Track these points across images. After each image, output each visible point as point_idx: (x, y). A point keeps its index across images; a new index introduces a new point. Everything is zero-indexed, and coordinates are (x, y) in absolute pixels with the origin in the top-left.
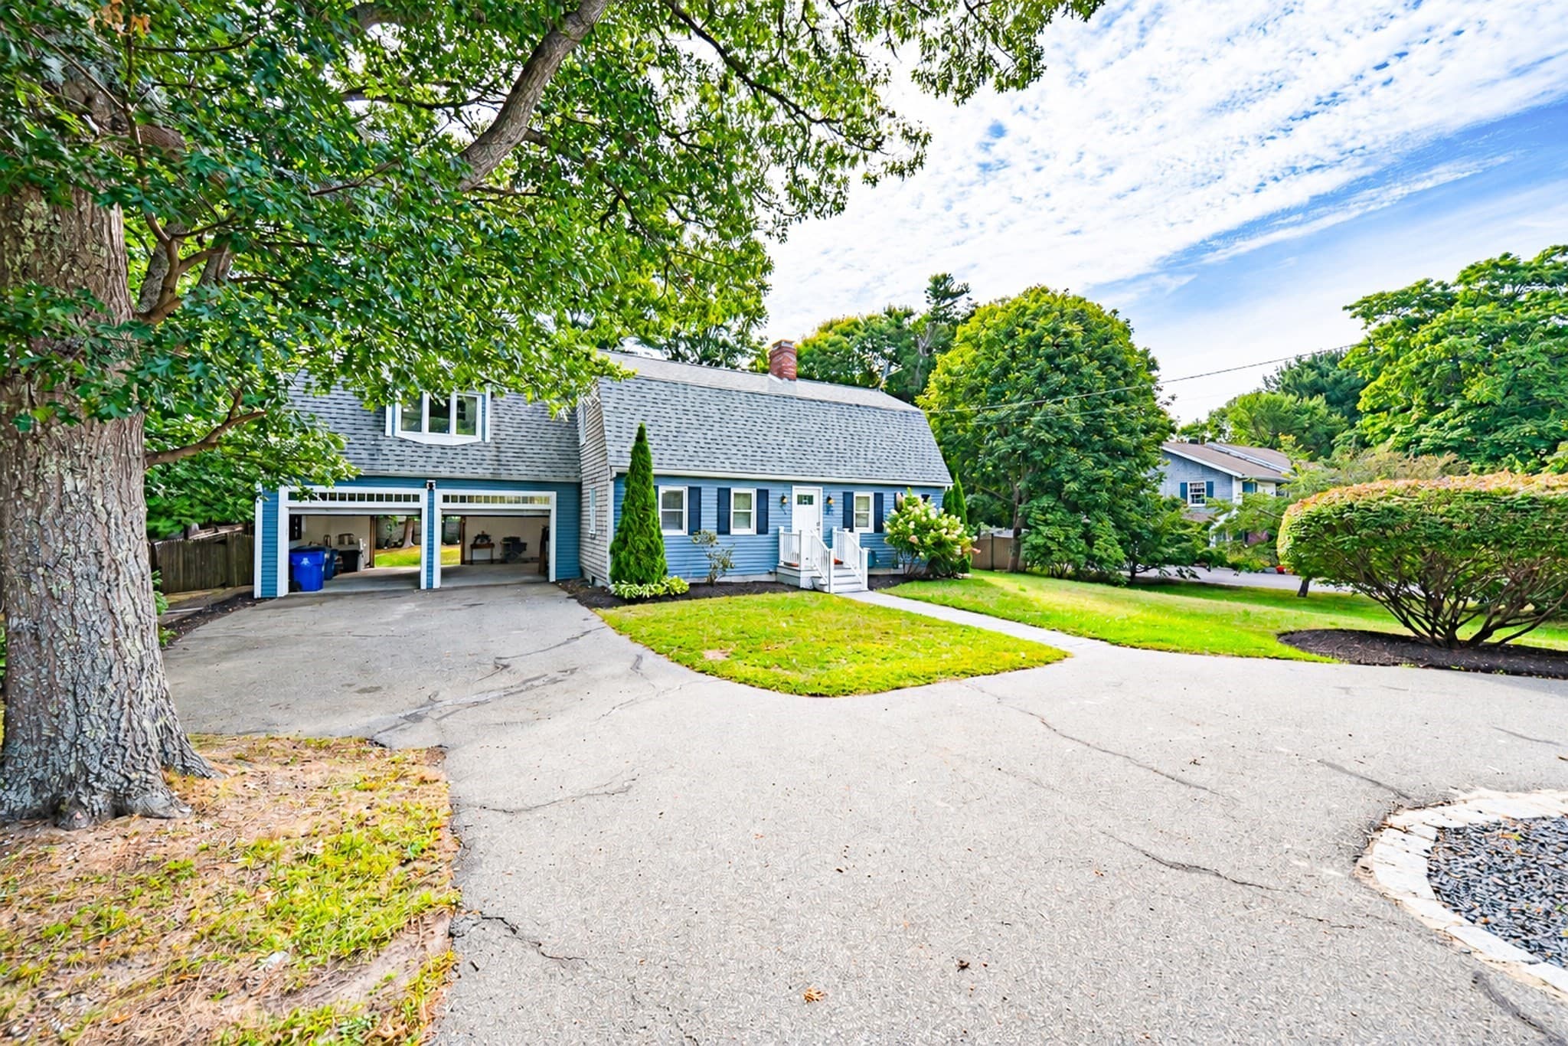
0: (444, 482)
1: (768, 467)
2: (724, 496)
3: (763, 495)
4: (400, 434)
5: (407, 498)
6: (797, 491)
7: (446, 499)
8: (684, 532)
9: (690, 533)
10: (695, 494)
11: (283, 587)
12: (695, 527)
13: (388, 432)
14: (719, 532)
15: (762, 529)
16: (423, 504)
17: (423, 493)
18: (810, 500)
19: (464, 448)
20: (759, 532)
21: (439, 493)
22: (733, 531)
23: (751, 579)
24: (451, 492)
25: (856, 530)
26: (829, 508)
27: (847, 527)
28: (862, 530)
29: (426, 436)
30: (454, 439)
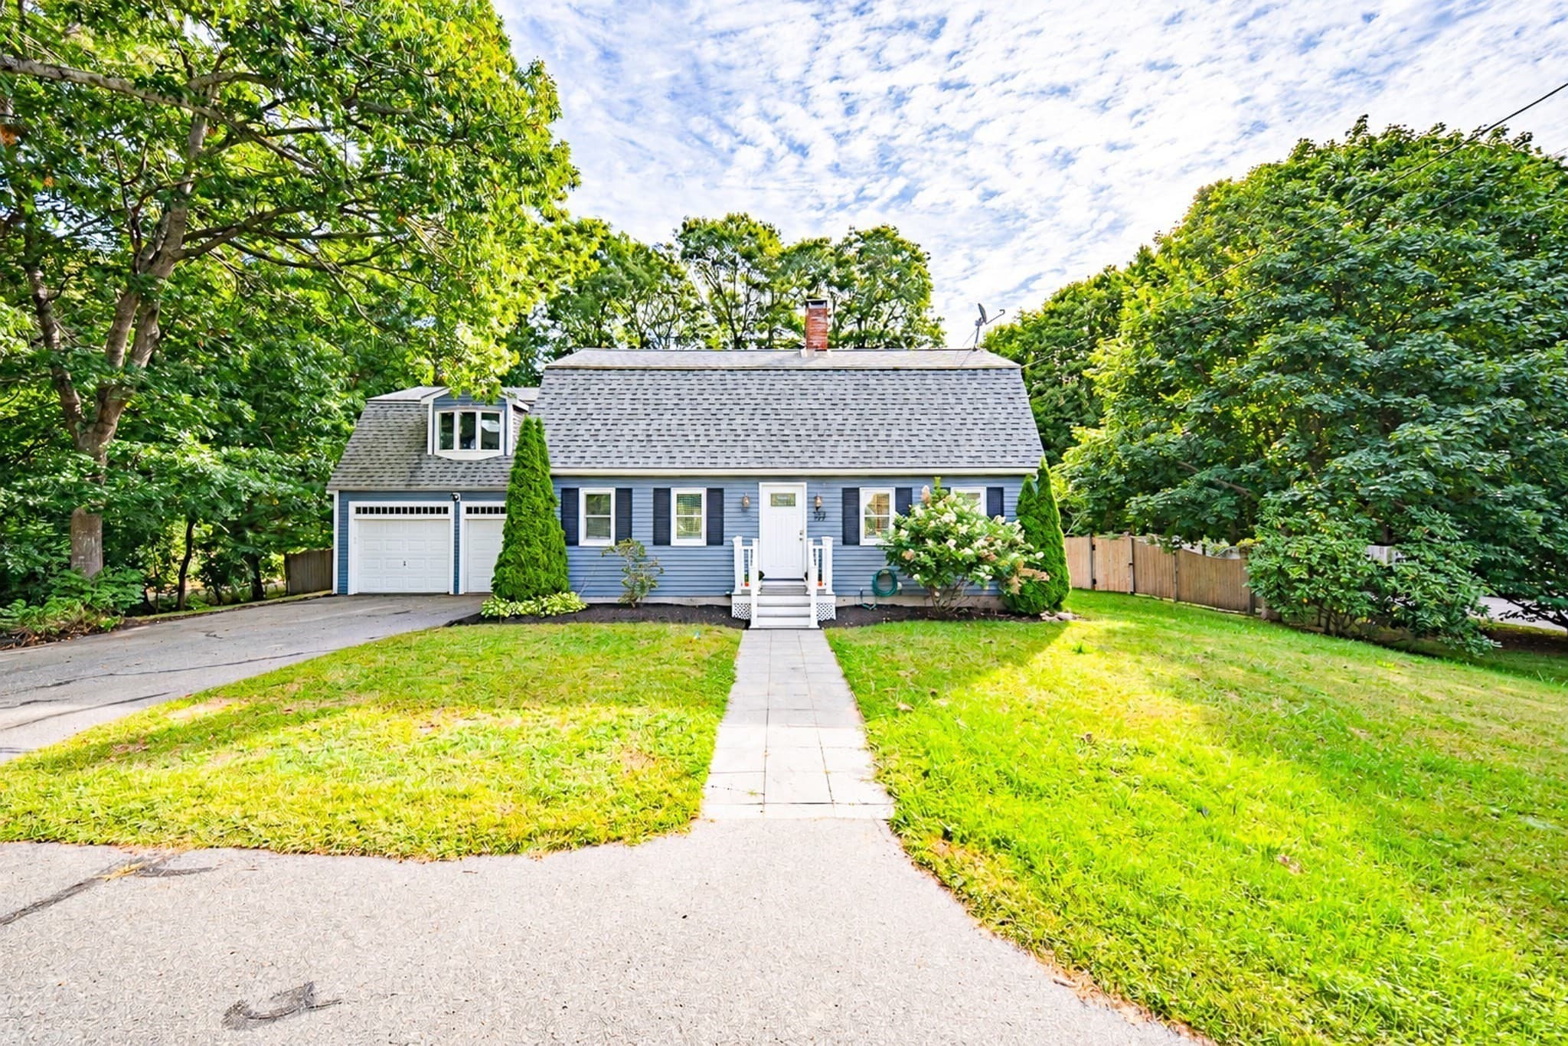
0: (468, 495)
1: (721, 461)
2: (661, 497)
3: (716, 496)
4: (439, 452)
5: (439, 510)
6: (766, 490)
7: (469, 510)
8: (610, 541)
9: (619, 540)
10: (625, 496)
11: (352, 587)
12: (625, 532)
13: (430, 452)
14: (656, 543)
15: (716, 537)
16: (452, 516)
17: (450, 505)
18: (789, 501)
19: (488, 461)
20: (709, 543)
21: (464, 505)
22: (675, 542)
23: (704, 601)
24: (473, 504)
25: (864, 541)
26: (818, 514)
27: (850, 537)
28: (879, 540)
29: (457, 453)
30: (479, 454)
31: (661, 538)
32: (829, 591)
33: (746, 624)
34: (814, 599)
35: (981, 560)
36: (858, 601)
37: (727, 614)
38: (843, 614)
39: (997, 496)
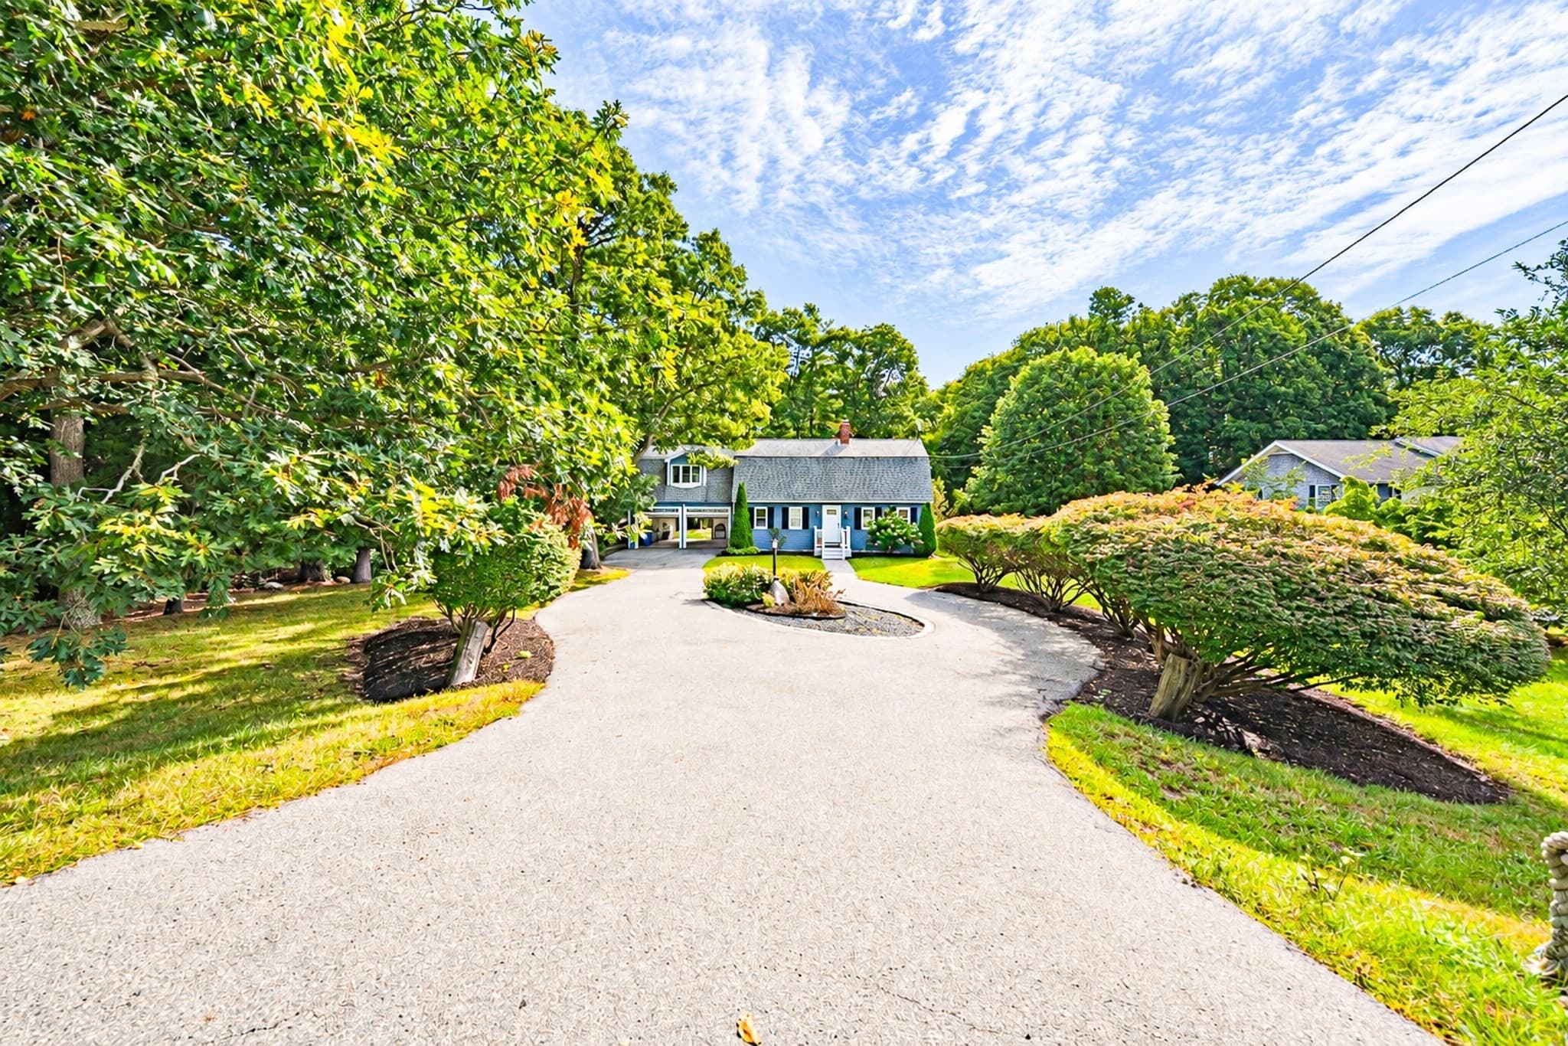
0: (688, 504)
1: (810, 497)
2: (785, 511)
3: (806, 510)
4: (673, 484)
5: (673, 511)
6: (825, 508)
7: (688, 511)
8: (766, 528)
9: (769, 527)
10: (771, 511)
11: (637, 545)
12: (771, 525)
13: (667, 483)
14: (783, 528)
15: (806, 525)
16: (680, 513)
17: (680, 508)
18: (835, 512)
19: (696, 488)
20: (803, 528)
21: (686, 508)
22: (790, 527)
24: (690, 508)
25: (863, 528)
26: (844, 517)
27: (858, 526)
28: (867, 529)
29: (681, 485)
30: (691, 485)
31: (785, 525)
32: (849, 546)
33: (820, 557)
34: (843, 549)
35: (899, 536)
36: (859, 552)
37: (811, 554)
38: (855, 555)
39: (914, 511)
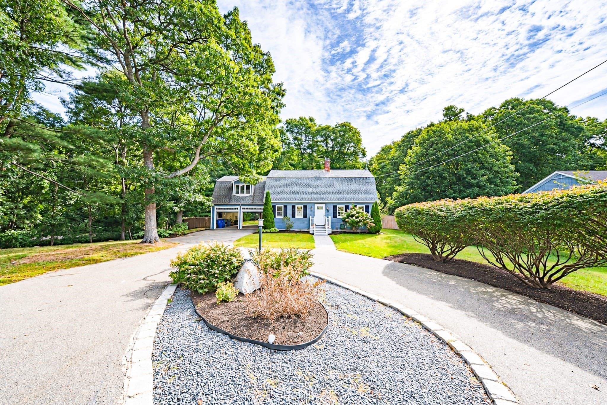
0: (243, 205)
1: (306, 199)
2: (293, 207)
3: (305, 207)
4: (235, 194)
5: (235, 209)
6: (316, 206)
7: (243, 209)
8: (283, 217)
9: (284, 216)
10: (285, 207)
11: (215, 227)
13: (233, 194)
14: (292, 217)
15: (305, 216)
16: (239, 210)
17: (239, 207)
18: (322, 208)
19: (247, 196)
21: (242, 207)
22: (296, 217)
23: (303, 230)
24: (244, 207)
25: (338, 217)
26: (327, 210)
27: (335, 216)
28: (340, 217)
29: (240, 195)
30: (245, 195)
31: (293, 215)
32: (330, 227)
33: (313, 234)
34: (327, 229)
35: (360, 221)
36: (336, 230)
37: (308, 232)
38: (333, 233)
39: (367, 207)
